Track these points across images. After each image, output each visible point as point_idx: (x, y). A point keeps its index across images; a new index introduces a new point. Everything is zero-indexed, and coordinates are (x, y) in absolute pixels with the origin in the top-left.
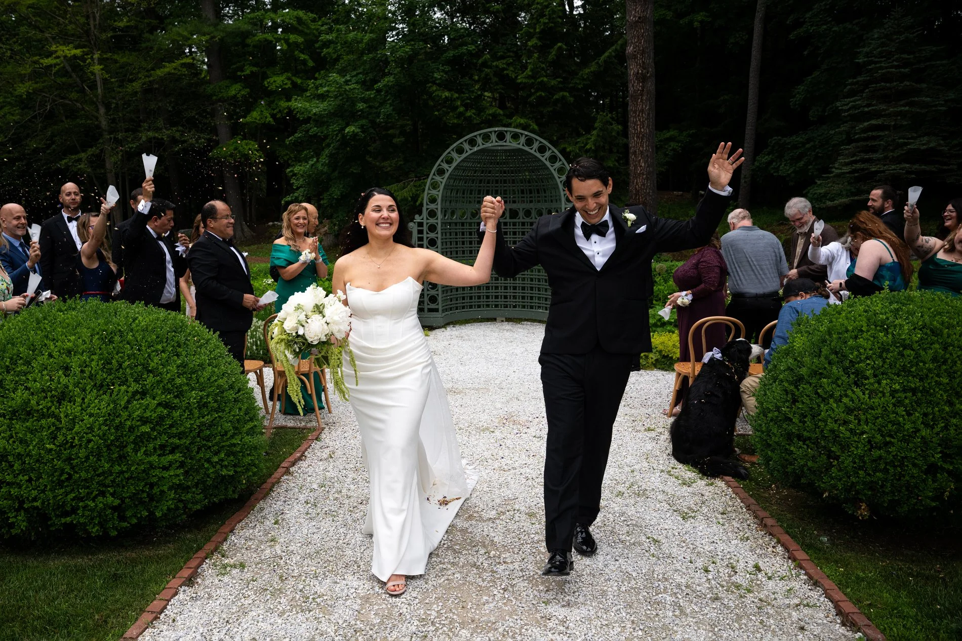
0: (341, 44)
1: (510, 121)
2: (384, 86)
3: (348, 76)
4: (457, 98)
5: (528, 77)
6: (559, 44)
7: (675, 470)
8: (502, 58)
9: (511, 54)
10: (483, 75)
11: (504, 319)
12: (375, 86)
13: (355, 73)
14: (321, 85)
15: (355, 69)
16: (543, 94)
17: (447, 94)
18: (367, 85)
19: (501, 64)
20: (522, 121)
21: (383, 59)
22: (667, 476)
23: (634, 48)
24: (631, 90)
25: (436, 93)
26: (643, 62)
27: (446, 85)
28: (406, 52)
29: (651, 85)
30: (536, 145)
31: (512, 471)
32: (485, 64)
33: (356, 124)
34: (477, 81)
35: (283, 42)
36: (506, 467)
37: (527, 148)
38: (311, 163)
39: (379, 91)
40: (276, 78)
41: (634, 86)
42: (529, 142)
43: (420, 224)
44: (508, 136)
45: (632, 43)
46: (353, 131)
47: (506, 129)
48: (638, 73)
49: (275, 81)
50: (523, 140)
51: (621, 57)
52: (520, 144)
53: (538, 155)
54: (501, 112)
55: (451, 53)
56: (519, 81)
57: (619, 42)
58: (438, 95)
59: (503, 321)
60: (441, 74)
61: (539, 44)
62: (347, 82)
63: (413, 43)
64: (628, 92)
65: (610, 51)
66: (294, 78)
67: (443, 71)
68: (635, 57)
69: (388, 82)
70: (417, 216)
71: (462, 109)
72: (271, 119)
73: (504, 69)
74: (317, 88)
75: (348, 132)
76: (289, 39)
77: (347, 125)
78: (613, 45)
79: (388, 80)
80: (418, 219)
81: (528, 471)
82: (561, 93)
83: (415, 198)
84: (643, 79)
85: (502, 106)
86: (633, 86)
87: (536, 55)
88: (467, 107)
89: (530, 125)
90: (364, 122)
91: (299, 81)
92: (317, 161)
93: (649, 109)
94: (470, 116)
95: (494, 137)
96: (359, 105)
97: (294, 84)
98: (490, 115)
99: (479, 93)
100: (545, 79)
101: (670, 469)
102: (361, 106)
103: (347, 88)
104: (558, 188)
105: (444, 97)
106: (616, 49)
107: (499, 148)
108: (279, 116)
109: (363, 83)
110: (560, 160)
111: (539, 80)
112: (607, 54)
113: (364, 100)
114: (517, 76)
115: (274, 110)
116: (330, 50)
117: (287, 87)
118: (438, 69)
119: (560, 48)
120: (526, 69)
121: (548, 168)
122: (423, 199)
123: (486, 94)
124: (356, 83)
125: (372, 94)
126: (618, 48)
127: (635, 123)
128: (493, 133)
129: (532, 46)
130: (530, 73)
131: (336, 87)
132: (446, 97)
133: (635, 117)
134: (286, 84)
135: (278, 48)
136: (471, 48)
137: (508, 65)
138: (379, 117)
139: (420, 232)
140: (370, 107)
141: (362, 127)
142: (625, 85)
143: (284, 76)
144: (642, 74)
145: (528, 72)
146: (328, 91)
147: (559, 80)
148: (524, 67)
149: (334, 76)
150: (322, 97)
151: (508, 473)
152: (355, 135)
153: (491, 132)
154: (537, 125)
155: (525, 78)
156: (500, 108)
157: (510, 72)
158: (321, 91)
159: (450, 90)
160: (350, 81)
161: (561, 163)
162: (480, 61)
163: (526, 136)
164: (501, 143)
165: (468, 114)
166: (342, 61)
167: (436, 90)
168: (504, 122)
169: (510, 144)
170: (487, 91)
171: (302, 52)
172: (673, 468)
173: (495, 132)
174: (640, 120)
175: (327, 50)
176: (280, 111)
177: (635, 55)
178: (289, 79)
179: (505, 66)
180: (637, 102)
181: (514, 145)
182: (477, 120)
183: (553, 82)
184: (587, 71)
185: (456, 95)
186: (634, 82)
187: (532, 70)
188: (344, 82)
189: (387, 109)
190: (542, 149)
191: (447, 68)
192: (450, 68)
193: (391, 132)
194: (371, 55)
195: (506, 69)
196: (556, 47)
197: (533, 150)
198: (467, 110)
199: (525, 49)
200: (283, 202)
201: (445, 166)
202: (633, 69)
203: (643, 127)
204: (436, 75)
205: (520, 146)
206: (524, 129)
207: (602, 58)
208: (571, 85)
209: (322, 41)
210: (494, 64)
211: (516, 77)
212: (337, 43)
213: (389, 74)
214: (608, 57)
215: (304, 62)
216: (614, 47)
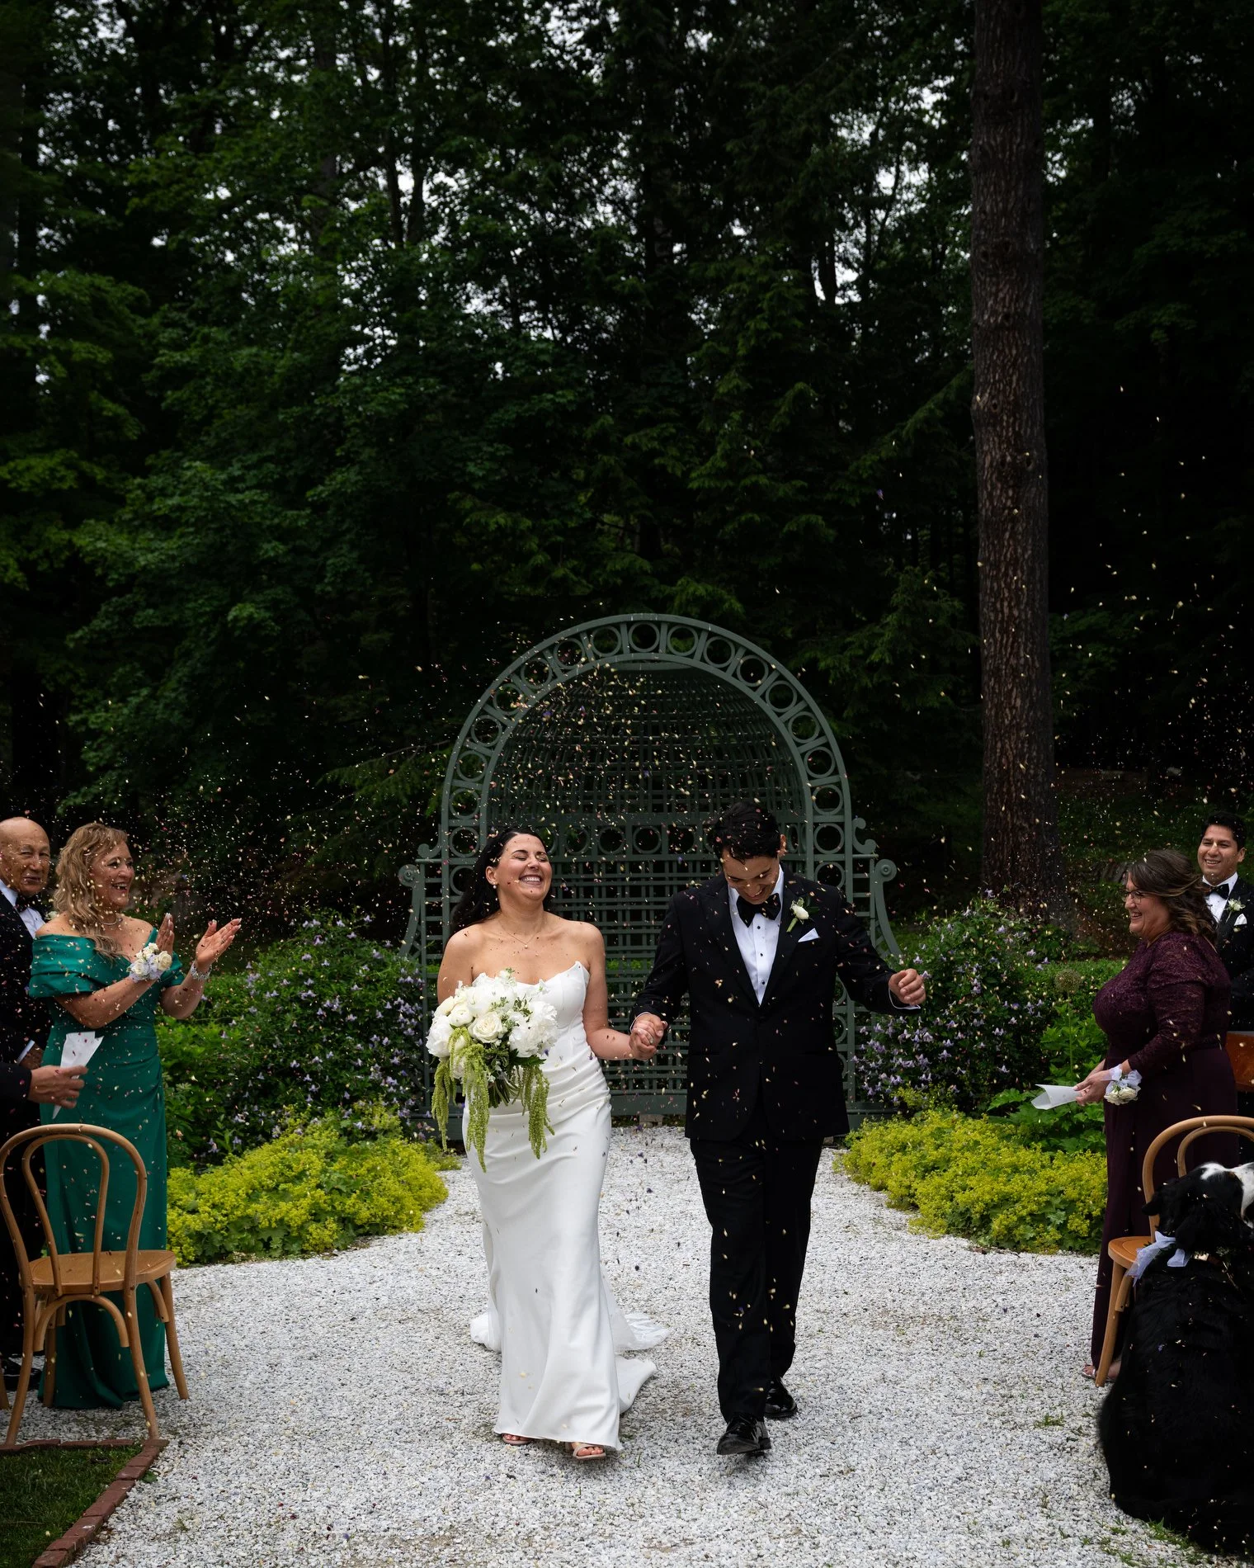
0: (217, 378)
1: (668, 590)
2: (333, 493)
3: (237, 465)
4: (532, 530)
5: (719, 474)
6: (800, 386)
7: (1120, 1538)
8: (649, 421)
9: (672, 412)
10: (597, 472)
11: (660, 1119)
12: (309, 493)
13: (253, 458)
14: (163, 493)
15: (254, 448)
16: (757, 518)
17: (501, 519)
18: (289, 493)
19: (644, 439)
20: (700, 590)
21: (331, 420)
22: (1100, 1556)
23: (992, 397)
24: (985, 508)
25: (474, 516)
26: (1017, 434)
27: (499, 495)
28: (393, 403)
29: (1037, 494)
30: (737, 660)
31: (685, 1551)
32: (602, 442)
33: (260, 598)
34: (583, 486)
35: (53, 358)
36: (665, 1539)
37: (712, 668)
38: (134, 701)
39: (319, 507)
40: (33, 461)
41: (993, 497)
42: (719, 652)
43: (432, 870)
44: (663, 637)
45: (987, 382)
46: (250, 618)
47: (656, 617)
48: (1003, 463)
49: (29, 468)
50: (701, 645)
51: (960, 421)
52: (696, 657)
53: (742, 685)
54: (647, 566)
55: (509, 413)
56: (694, 485)
57: (955, 382)
58: (478, 523)
59: (655, 1124)
60: (487, 464)
61: (746, 386)
62: (232, 484)
63: (410, 380)
64: (977, 512)
65: (931, 405)
66: (85, 465)
67: (493, 457)
68: (995, 420)
69: (343, 483)
70: (423, 849)
71: (540, 559)
72: (20, 575)
73: (654, 453)
74: (150, 498)
75: (236, 619)
76: (70, 352)
77: (236, 599)
78: (938, 389)
79: (344, 479)
80: (426, 855)
81: (725, 1547)
82: (804, 518)
83: (421, 797)
84: (1015, 477)
85: (649, 549)
86: (990, 495)
87: (736, 416)
88: (556, 553)
89: (722, 601)
90: (279, 592)
91: (100, 474)
92: (152, 696)
93: (1032, 555)
94: (564, 578)
95: (625, 639)
96: (266, 546)
97: (86, 480)
98: (616, 573)
99: (588, 515)
100: (763, 480)
101: (1107, 1534)
102: (271, 549)
103: (233, 499)
104: (795, 770)
105: (493, 527)
106: (946, 401)
107: (641, 667)
108: (43, 566)
109: (277, 487)
110: (800, 698)
111: (747, 482)
112: (921, 414)
113: (282, 534)
114: (690, 470)
115: (30, 550)
116: (184, 394)
117: (65, 486)
118: (479, 449)
119: (801, 395)
120: (713, 452)
121: (768, 720)
122: (439, 801)
123: (607, 518)
124: (260, 486)
125: (300, 518)
126: (952, 397)
127: (997, 595)
128: (624, 629)
129: (728, 394)
130: (723, 464)
131: (201, 498)
132: (499, 527)
133: (996, 578)
134: (62, 479)
135: (41, 378)
136: (567, 397)
137: (664, 441)
138: (320, 578)
139: (433, 890)
140: (295, 551)
141: (274, 605)
142: (969, 499)
143: (58, 457)
144: (1013, 464)
145: (717, 460)
146: (180, 508)
147: (799, 483)
148: (706, 446)
149: (197, 467)
150: (166, 524)
151: (672, 1556)
152: (253, 626)
153: (617, 626)
154: (740, 600)
155: (709, 475)
156: (642, 554)
157: (670, 462)
158: (161, 506)
159: (509, 508)
160: (241, 479)
161: (801, 705)
162: (589, 433)
163: (711, 634)
164: (644, 654)
165: (559, 572)
166: (217, 423)
167: (472, 510)
168: (654, 594)
169: (666, 655)
170: (609, 512)
171: (108, 392)
172: (1115, 1532)
173: (629, 624)
174: (1008, 586)
175: (178, 394)
176: (47, 554)
177: (994, 416)
178: (69, 465)
179: (656, 444)
180: (1000, 538)
181: (680, 660)
182: (582, 589)
183: (783, 490)
184: (869, 459)
185: (527, 523)
186: (994, 487)
187: (726, 456)
188: (224, 483)
189: (341, 558)
190: (753, 669)
191: (502, 450)
192: (510, 451)
193: (357, 615)
194: (296, 410)
195: (661, 454)
196: (790, 394)
197: (729, 673)
198: (555, 561)
199: (709, 399)
200: (60, 810)
201: (497, 714)
202: (990, 452)
203: (1018, 604)
204: (471, 468)
205: (695, 663)
206: (703, 617)
207: (910, 423)
208: (829, 496)
209: (161, 367)
210: (628, 440)
211: (686, 474)
212: (202, 376)
213: (348, 460)
214: (926, 421)
215: (115, 423)
216: (940, 395)
